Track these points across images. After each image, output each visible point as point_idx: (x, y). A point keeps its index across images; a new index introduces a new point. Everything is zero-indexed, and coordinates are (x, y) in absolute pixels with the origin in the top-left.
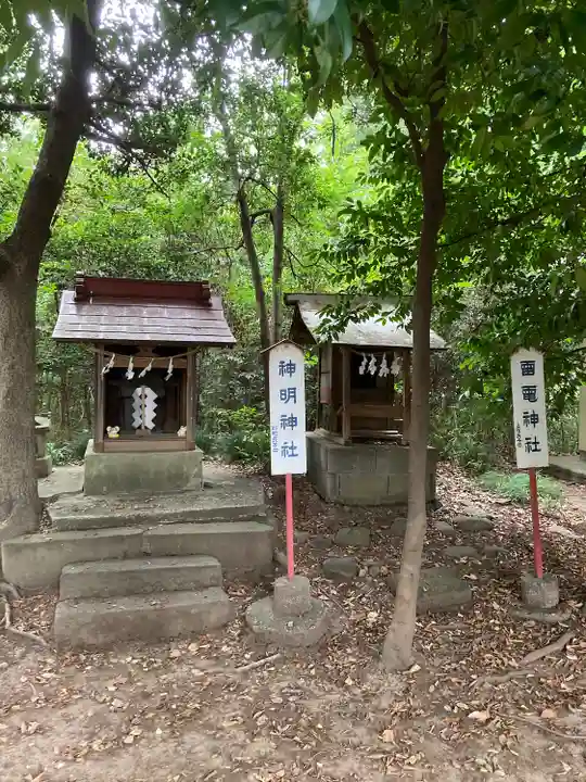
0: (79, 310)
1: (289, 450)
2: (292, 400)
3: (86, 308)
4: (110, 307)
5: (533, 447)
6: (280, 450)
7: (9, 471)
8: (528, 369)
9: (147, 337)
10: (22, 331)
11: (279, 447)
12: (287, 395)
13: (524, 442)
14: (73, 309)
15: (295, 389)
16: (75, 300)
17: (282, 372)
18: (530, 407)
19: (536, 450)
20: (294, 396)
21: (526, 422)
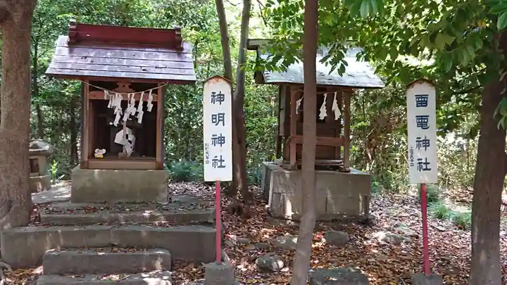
0: (71, 51)
1: (218, 162)
2: (221, 122)
3: (76, 50)
4: (98, 50)
5: (424, 167)
6: (211, 162)
7: (9, 177)
8: (422, 101)
9: (123, 75)
10: (20, 67)
11: (210, 160)
12: (217, 119)
13: (416, 162)
14: (66, 51)
15: (224, 114)
16: (69, 43)
17: (213, 101)
18: (423, 134)
19: (426, 169)
20: (223, 120)
21: (419, 146)
